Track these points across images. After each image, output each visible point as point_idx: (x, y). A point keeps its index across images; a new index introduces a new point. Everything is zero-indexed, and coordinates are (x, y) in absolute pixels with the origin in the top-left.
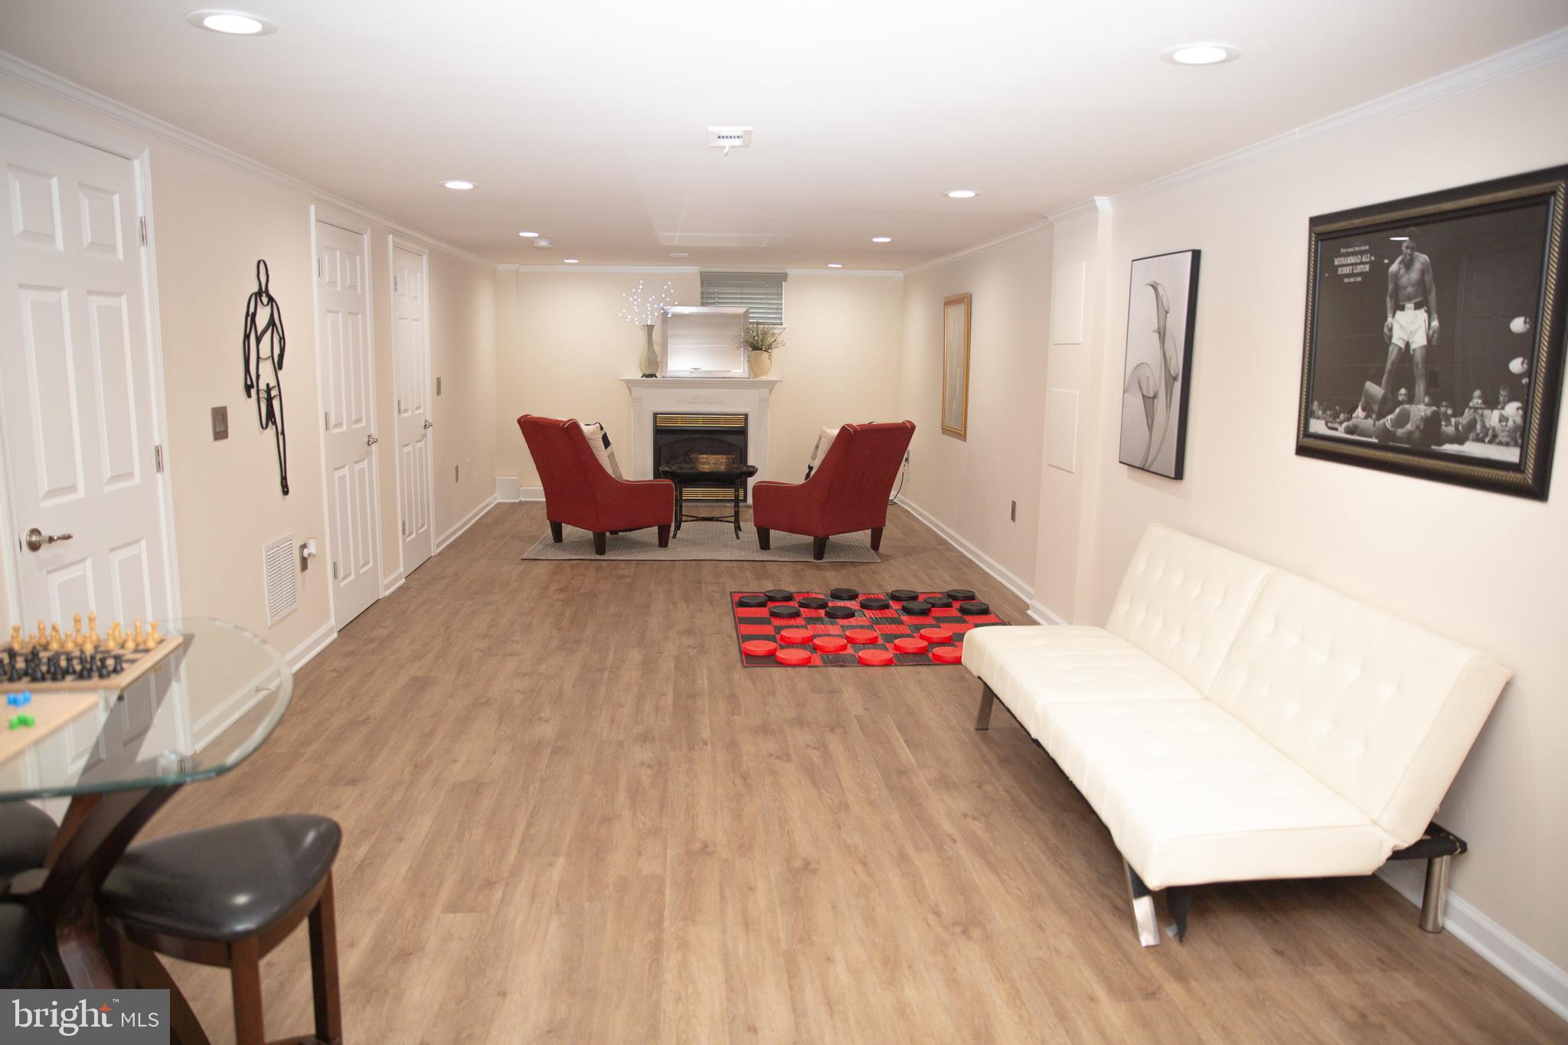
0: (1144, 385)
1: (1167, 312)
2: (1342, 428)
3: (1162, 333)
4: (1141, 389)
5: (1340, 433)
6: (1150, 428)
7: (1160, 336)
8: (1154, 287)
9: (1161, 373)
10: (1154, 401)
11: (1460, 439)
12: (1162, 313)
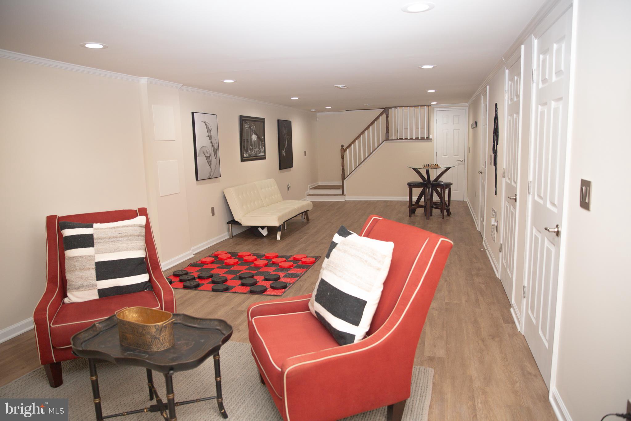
0: (206, 153)
1: (211, 131)
2: (248, 155)
3: (210, 137)
4: (204, 154)
5: (248, 156)
6: (210, 165)
7: (209, 138)
8: (205, 123)
9: (211, 150)
10: (210, 157)
11: (260, 153)
12: (209, 132)
